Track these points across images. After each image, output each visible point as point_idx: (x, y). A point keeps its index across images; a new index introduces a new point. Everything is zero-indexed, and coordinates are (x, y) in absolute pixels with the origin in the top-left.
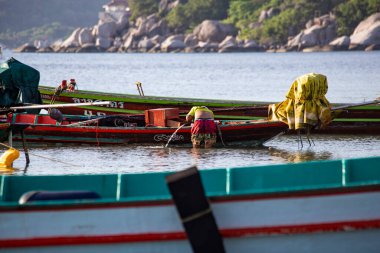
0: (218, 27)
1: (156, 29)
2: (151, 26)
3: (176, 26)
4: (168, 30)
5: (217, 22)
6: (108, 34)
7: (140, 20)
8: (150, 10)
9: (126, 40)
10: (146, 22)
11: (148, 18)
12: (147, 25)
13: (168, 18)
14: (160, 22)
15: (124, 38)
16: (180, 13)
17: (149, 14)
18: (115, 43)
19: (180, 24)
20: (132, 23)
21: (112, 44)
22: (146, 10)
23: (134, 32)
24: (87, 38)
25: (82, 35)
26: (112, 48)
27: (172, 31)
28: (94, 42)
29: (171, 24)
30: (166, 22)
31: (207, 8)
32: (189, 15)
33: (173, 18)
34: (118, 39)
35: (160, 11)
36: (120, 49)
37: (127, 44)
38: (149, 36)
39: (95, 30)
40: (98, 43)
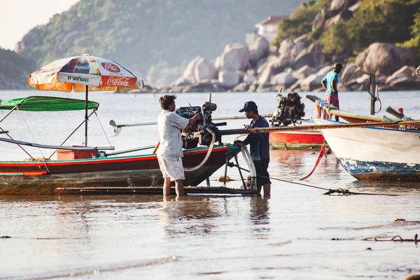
0: (392, 52)
1: (306, 56)
2: (297, 52)
3: (334, 52)
4: (323, 60)
5: (390, 46)
6: (238, 65)
7: (285, 45)
8: (300, 28)
9: (261, 74)
10: (291, 48)
11: (296, 41)
12: (293, 51)
13: (323, 40)
14: (311, 47)
15: (259, 71)
16: (341, 32)
17: (297, 35)
18: (245, 78)
19: (340, 49)
20: (273, 49)
21: (241, 80)
22: (292, 30)
23: (274, 61)
24: (207, 72)
25: (200, 68)
26: (241, 86)
27: (328, 59)
28: (216, 77)
29: (327, 49)
30: (321, 47)
31: (380, 25)
32: (352, 36)
33: (329, 41)
34: (251, 72)
35: (314, 30)
36: (252, 87)
37: (262, 80)
38: (295, 68)
39: (219, 62)
40: (221, 80)
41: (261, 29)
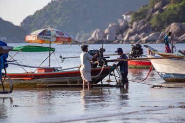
0: (181, 27)
1: (144, 28)
2: (140, 27)
3: (156, 26)
4: (151, 30)
5: (180, 24)
6: (115, 32)
7: (135, 23)
8: (141, 16)
9: (125, 36)
10: (137, 25)
11: (139, 22)
12: (138, 26)
13: (151, 22)
14: (146, 25)
16: (159, 18)
17: (140, 19)
18: (118, 38)
19: (158, 25)
20: (130, 25)
21: (116, 39)
22: (138, 17)
23: (130, 30)
24: (101, 35)
25: (98, 33)
26: (116, 41)
27: (153, 30)
29: (153, 26)
30: (150, 24)
31: (176, 15)
32: (163, 20)
33: (154, 22)
34: (120, 35)
35: (147, 17)
36: (121, 42)
37: (125, 38)
38: (139, 33)
39: (106, 31)
40: (107, 38)
41: (125, 17)
